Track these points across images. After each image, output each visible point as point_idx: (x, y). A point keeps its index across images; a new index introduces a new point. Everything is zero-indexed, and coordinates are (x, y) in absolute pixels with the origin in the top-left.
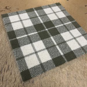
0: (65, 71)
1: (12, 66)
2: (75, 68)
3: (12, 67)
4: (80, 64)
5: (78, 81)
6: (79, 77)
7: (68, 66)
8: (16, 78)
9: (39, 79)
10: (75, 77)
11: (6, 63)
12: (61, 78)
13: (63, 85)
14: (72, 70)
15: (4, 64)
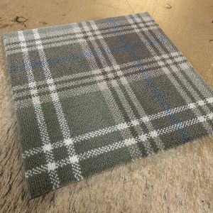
0: (141, 177)
1: (6, 155)
3: (7, 159)
4: (182, 164)
6: (176, 196)
7: (149, 167)
9: (70, 193)
10: (165, 196)
14: (158, 176)
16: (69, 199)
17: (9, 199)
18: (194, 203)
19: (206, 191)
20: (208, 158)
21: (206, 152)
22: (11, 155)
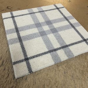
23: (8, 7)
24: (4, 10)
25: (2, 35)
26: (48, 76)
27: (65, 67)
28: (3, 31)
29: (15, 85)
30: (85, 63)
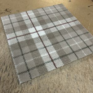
0: (65, 72)
2: (76, 69)
4: (81, 65)
5: (78, 82)
6: (80, 78)
8: (14, 79)
9: (38, 80)
10: (75, 78)
11: (4, 64)
12: (60, 79)
13: (62, 86)
15: (2, 65)
16: (37, 83)
17: (13, 84)
18: (87, 80)
19: (91, 75)
20: (91, 62)
21: (90, 60)
22: (11, 67)
23: (6, 9)
24: (2, 13)
25: (3, 40)
26: (52, 79)
27: (68, 70)
28: (3, 35)
29: (20, 90)
30: (87, 65)
